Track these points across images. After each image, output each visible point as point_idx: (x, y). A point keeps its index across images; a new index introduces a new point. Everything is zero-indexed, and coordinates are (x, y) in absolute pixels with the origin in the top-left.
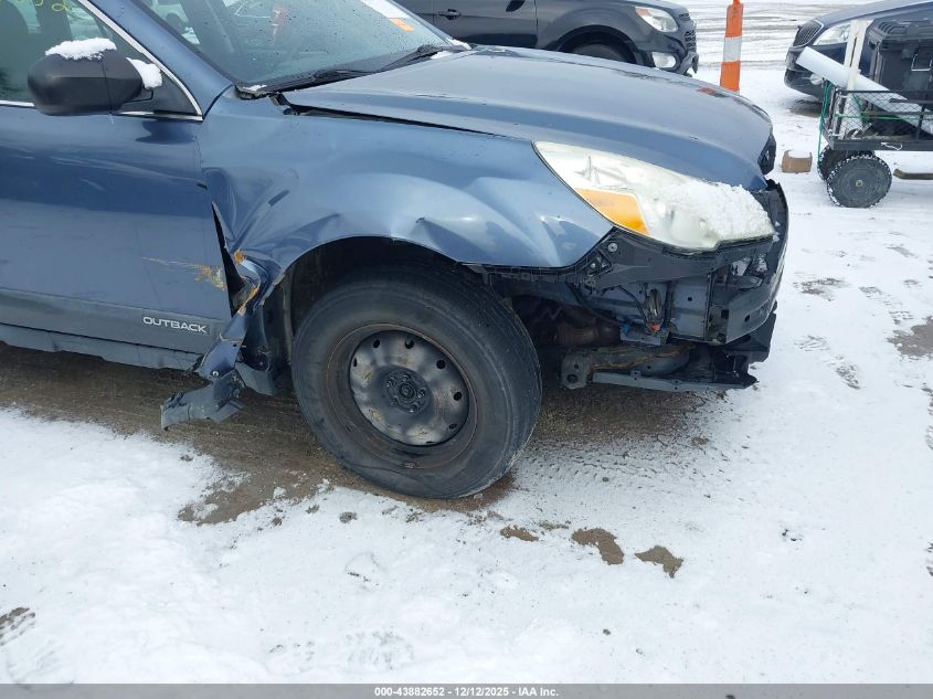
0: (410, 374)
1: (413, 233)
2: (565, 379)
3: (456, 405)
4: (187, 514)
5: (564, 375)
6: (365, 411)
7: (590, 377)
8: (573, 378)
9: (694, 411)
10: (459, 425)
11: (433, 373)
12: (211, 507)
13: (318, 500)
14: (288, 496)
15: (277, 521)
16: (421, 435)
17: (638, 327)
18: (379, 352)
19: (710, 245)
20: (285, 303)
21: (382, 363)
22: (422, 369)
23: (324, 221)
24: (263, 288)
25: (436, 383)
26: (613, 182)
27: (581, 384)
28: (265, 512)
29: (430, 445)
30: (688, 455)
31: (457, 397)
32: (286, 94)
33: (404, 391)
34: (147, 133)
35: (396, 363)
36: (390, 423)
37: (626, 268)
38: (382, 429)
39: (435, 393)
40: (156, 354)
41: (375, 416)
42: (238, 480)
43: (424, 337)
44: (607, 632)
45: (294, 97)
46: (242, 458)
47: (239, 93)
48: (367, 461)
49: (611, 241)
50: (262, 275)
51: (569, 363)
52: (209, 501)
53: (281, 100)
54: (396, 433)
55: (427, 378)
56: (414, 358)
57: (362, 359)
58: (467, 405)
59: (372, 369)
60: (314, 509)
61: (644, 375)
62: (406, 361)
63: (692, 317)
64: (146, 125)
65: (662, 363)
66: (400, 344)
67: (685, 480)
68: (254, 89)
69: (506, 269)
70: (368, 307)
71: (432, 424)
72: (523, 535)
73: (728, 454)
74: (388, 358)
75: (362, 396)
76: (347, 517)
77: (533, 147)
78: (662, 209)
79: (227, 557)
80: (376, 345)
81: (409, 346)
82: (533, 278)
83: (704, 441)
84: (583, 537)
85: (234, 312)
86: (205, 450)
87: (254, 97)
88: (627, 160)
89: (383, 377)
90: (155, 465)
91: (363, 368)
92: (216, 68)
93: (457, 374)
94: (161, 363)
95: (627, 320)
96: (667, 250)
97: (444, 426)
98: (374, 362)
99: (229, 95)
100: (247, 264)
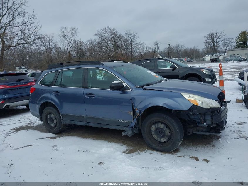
0: (162, 129)
1: (164, 105)
2: (188, 133)
3: (169, 134)
4: (124, 152)
5: (188, 132)
6: (153, 136)
7: (192, 132)
8: (189, 133)
9: (213, 142)
10: (170, 138)
11: (165, 128)
12: (128, 152)
13: (145, 151)
14: (140, 151)
15: (139, 154)
16: (163, 140)
17: (200, 123)
18: (156, 125)
19: (209, 108)
20: (140, 119)
21: (157, 127)
22: (164, 128)
23: (149, 104)
24: (140, 114)
25: (166, 130)
26: (193, 98)
27: (191, 134)
28: (137, 153)
29: (165, 142)
30: (211, 148)
31: (169, 133)
32: (143, 87)
33: (160, 132)
34: (122, 93)
35: (159, 127)
36: (158, 138)
37: (196, 110)
38: (156, 139)
39: (166, 132)
40: (119, 127)
41: (155, 137)
42: (131, 148)
43: (164, 122)
44: (196, 168)
45: (145, 87)
46: (131, 146)
47: (136, 87)
48: (154, 145)
49: (193, 107)
50: (140, 112)
51: (188, 130)
52: (127, 151)
53: (143, 88)
54: (159, 140)
55: (164, 129)
56: (162, 126)
57: (153, 126)
58: (171, 134)
59: (155, 128)
60: (145, 152)
61: (202, 132)
62: (161, 127)
63: (209, 121)
64: (122, 92)
65: (204, 130)
66: (160, 124)
67: (211, 151)
68: (138, 86)
69: (178, 110)
70: (155, 117)
71: (165, 138)
72: (181, 157)
73: (219, 148)
74: (158, 126)
75: (153, 133)
76: (151, 154)
77: (181, 93)
78: (201, 102)
79: (132, 158)
80: (156, 124)
81: (161, 124)
82: (182, 112)
83: (215, 146)
84: (192, 158)
85: (133, 119)
86: (124, 145)
87: (139, 88)
88: (195, 95)
89: (157, 129)
90: (117, 146)
91: (153, 128)
92: (133, 84)
93: (169, 129)
94: (119, 128)
95: (198, 122)
96: (202, 108)
97: (167, 138)
98: (155, 127)
99: (135, 87)
100: (137, 110)
